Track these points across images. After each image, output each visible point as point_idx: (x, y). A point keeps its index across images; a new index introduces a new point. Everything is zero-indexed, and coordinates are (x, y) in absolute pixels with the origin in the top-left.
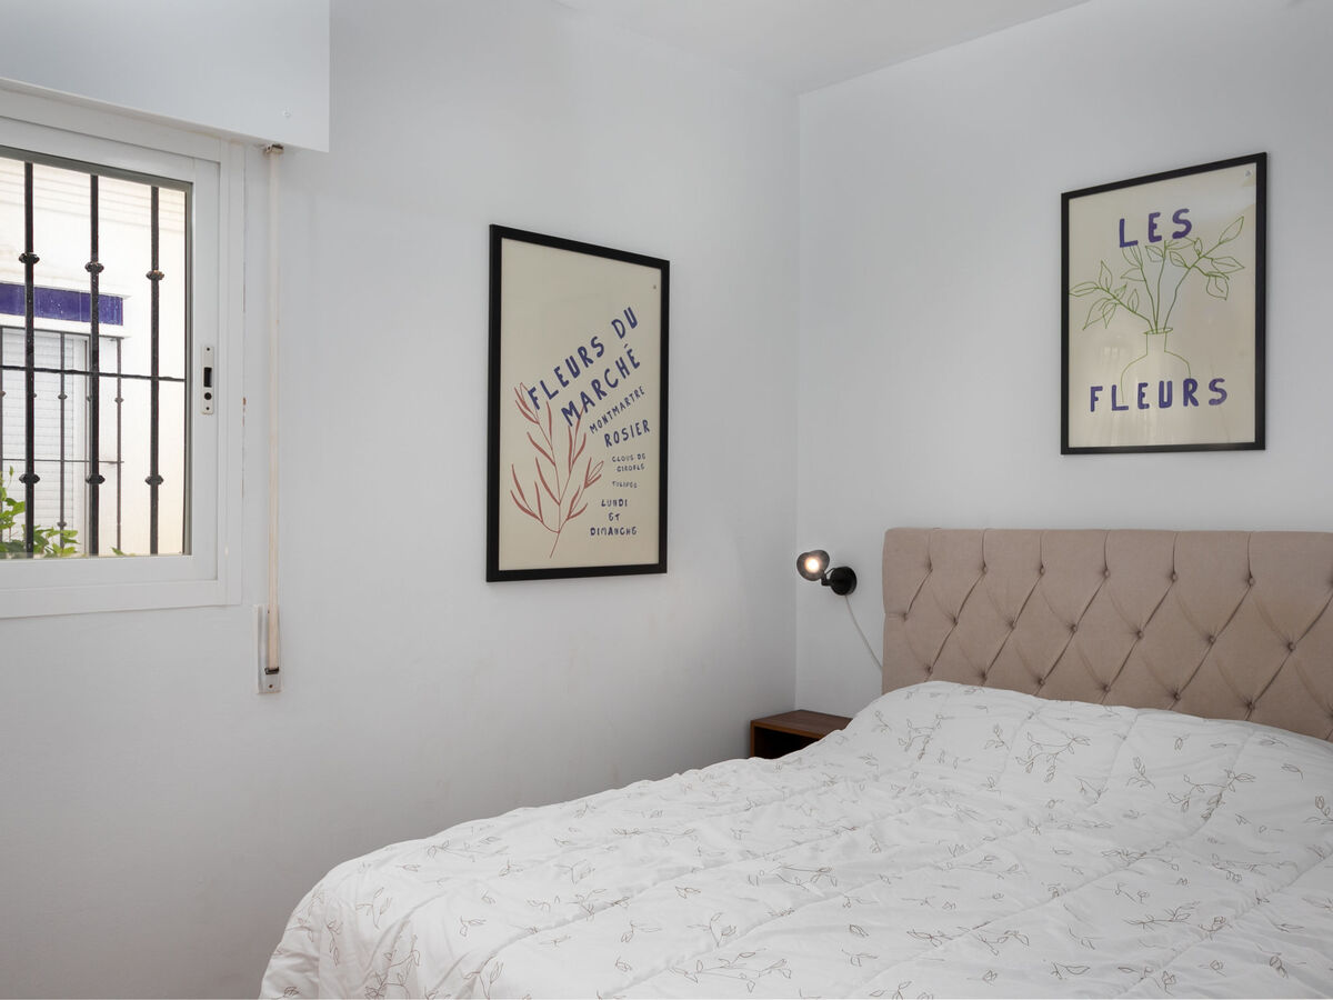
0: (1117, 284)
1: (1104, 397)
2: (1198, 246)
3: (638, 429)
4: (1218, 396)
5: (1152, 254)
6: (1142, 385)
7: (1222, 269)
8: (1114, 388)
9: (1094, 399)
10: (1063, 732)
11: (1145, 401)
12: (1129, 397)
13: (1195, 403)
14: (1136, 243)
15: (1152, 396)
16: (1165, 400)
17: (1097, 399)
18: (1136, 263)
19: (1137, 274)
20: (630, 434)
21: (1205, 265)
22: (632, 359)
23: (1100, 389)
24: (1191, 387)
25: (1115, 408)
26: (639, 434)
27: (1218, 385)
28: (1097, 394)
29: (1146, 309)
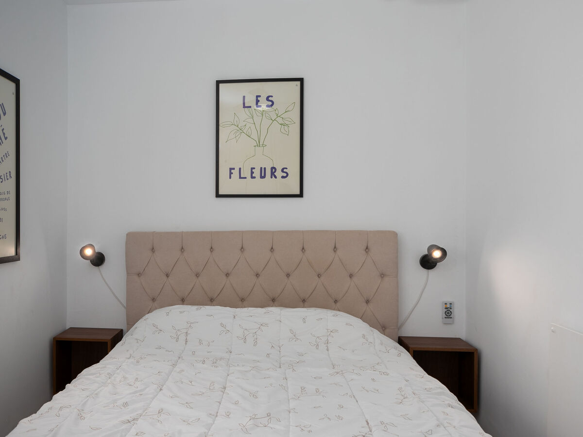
0: (241, 124)
1: (236, 173)
2: (277, 112)
3: (7, 176)
4: (285, 175)
5: (257, 113)
6: (252, 169)
7: (287, 123)
8: (240, 169)
9: (231, 173)
10: (255, 322)
11: (254, 175)
12: (246, 173)
13: (276, 177)
14: (250, 107)
15: (257, 173)
16: (263, 175)
17: (232, 173)
18: (250, 116)
19: (251, 120)
20: (4, 179)
21: (280, 120)
22: (4, 134)
23: (234, 169)
24: (274, 170)
25: (240, 178)
26: (8, 179)
27: (285, 170)
28: (232, 171)
29: (255, 135)
